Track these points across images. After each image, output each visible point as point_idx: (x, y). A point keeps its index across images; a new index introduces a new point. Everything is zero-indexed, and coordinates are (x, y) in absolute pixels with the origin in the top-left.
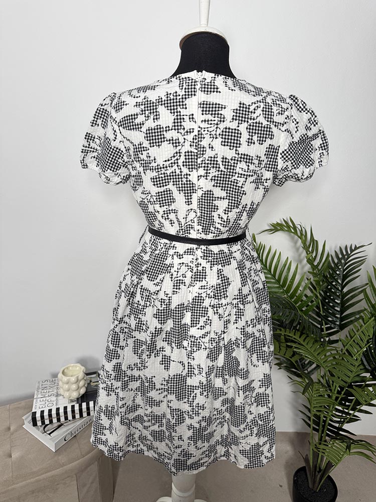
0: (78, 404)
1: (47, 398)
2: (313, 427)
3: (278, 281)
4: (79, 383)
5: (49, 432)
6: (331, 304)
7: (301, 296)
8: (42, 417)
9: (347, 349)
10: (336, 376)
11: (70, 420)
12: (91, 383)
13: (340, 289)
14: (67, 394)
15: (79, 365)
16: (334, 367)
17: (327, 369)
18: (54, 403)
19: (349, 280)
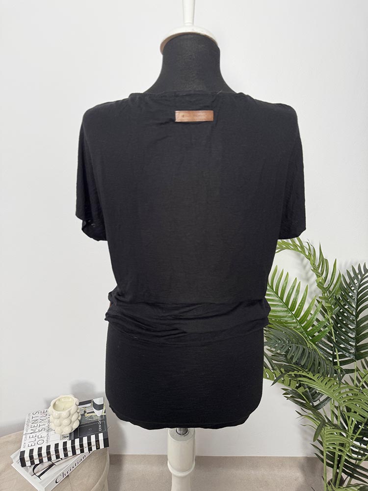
0: (70, 441)
1: (37, 434)
3: (287, 304)
4: (72, 417)
5: (38, 474)
6: (344, 330)
7: (312, 320)
11: (61, 459)
12: (86, 414)
15: (72, 396)
18: (45, 440)
19: (365, 305)
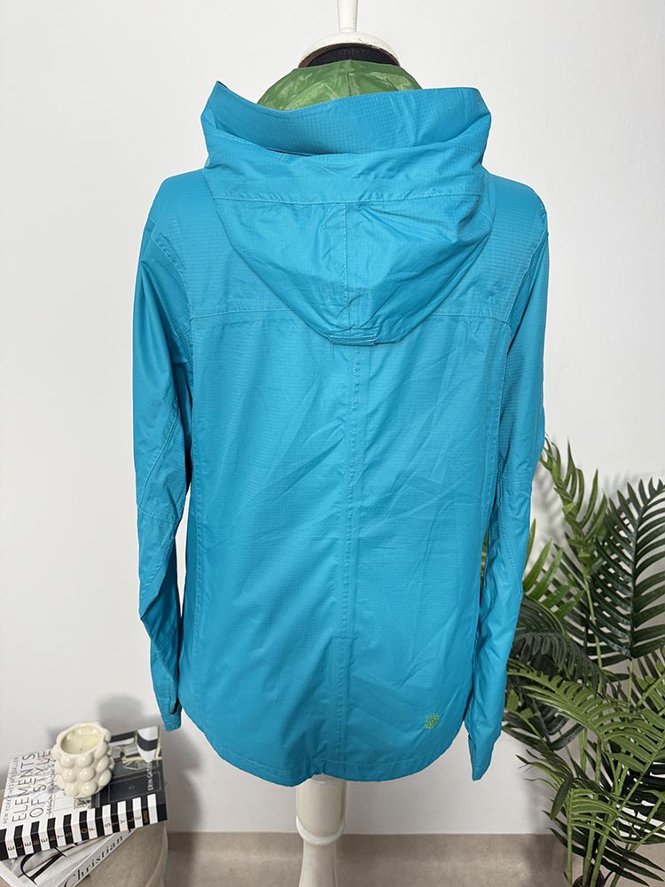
0: (94, 809)
2: (573, 846)
4: (97, 763)
5: (30, 874)
6: (609, 599)
7: (545, 582)
8: (18, 841)
9: (648, 697)
11: (76, 844)
12: (124, 758)
14: (70, 788)
15: (97, 726)
17: (606, 740)
18: (45, 808)
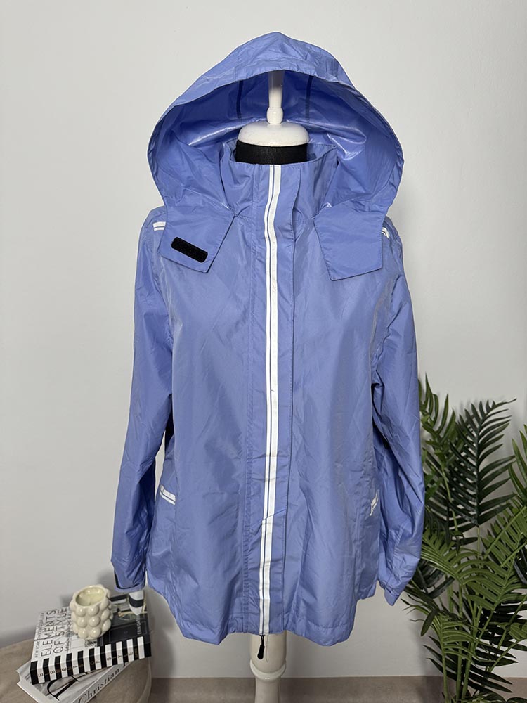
0: (99, 648)
1: (54, 639)
2: (448, 672)
4: (101, 615)
5: (54, 693)
6: (461, 485)
8: (46, 669)
9: (491, 552)
10: (477, 593)
11: (86, 673)
12: (119, 613)
13: (474, 464)
14: (82, 632)
15: (101, 586)
16: (473, 580)
17: (464, 584)
18: (64, 647)
19: (487, 452)
